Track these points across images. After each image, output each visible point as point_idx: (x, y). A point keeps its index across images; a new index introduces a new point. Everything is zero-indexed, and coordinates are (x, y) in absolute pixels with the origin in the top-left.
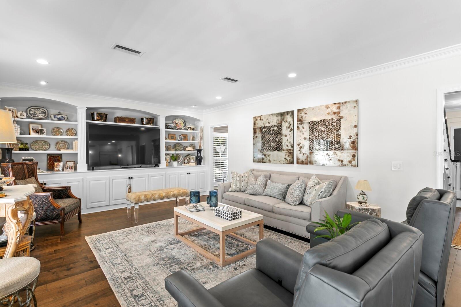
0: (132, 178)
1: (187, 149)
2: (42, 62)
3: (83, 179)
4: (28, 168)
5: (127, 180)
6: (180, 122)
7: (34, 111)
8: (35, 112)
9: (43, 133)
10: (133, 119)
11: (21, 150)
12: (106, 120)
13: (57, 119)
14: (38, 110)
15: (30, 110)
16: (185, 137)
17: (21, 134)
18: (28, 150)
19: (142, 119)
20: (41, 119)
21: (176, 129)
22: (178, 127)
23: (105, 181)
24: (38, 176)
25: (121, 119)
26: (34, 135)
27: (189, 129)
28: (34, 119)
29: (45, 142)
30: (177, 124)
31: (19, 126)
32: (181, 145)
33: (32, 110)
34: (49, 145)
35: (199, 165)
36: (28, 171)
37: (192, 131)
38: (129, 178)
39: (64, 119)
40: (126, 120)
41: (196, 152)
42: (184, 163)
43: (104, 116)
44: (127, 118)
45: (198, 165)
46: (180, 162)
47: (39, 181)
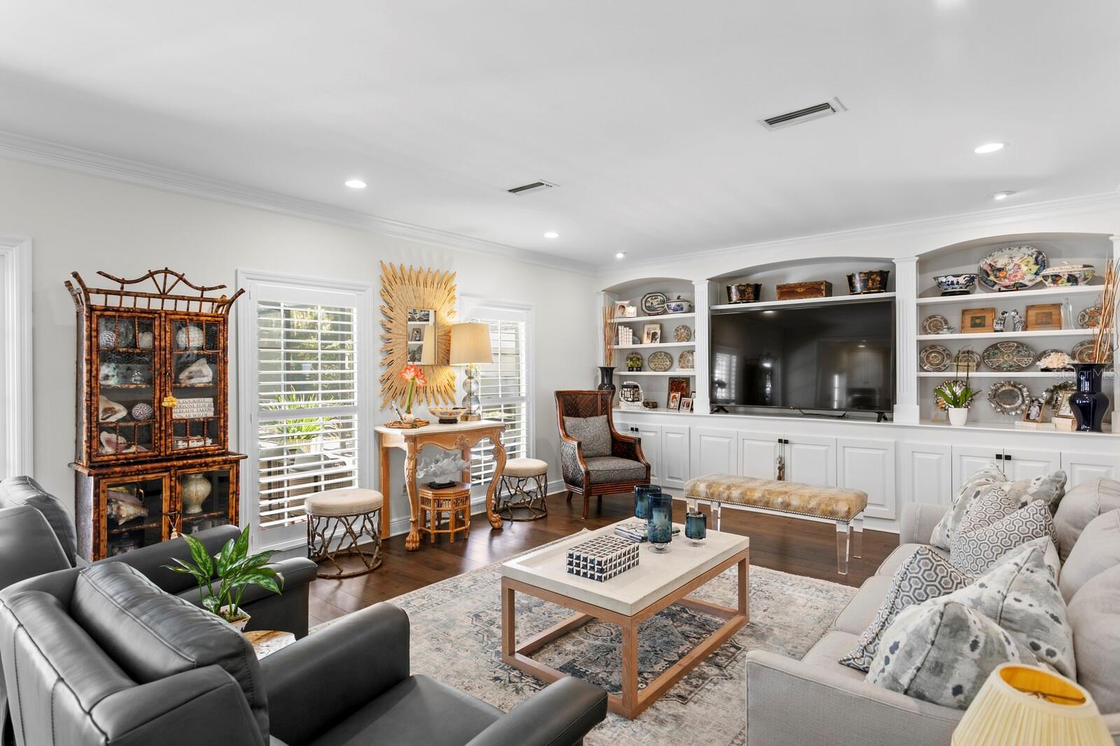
0: (786, 442)
1: (1043, 363)
2: (551, 235)
3: (690, 428)
4: (602, 399)
5: (775, 446)
6: (1016, 260)
7: (651, 301)
8: (652, 303)
9: (656, 340)
10: (816, 283)
11: (631, 369)
12: (757, 299)
13: (671, 311)
14: (655, 299)
15: (646, 301)
16: (1049, 315)
17: (634, 343)
18: (639, 369)
19: (850, 278)
20: (658, 314)
21: (995, 291)
22: (1007, 282)
23: (727, 440)
24: (613, 414)
25: (785, 290)
26: (647, 343)
27: (1046, 283)
28: (649, 315)
29: (666, 354)
30: (1000, 270)
31: (631, 330)
32: (1020, 345)
33: (649, 299)
34: (672, 361)
35: (1085, 430)
36: (602, 404)
37: (1065, 289)
38: (780, 441)
39: (682, 309)
40: (799, 290)
41: (1074, 374)
42: (1028, 416)
43: (750, 290)
44: (800, 285)
45: (1079, 429)
46: (1013, 413)
47: (614, 422)
